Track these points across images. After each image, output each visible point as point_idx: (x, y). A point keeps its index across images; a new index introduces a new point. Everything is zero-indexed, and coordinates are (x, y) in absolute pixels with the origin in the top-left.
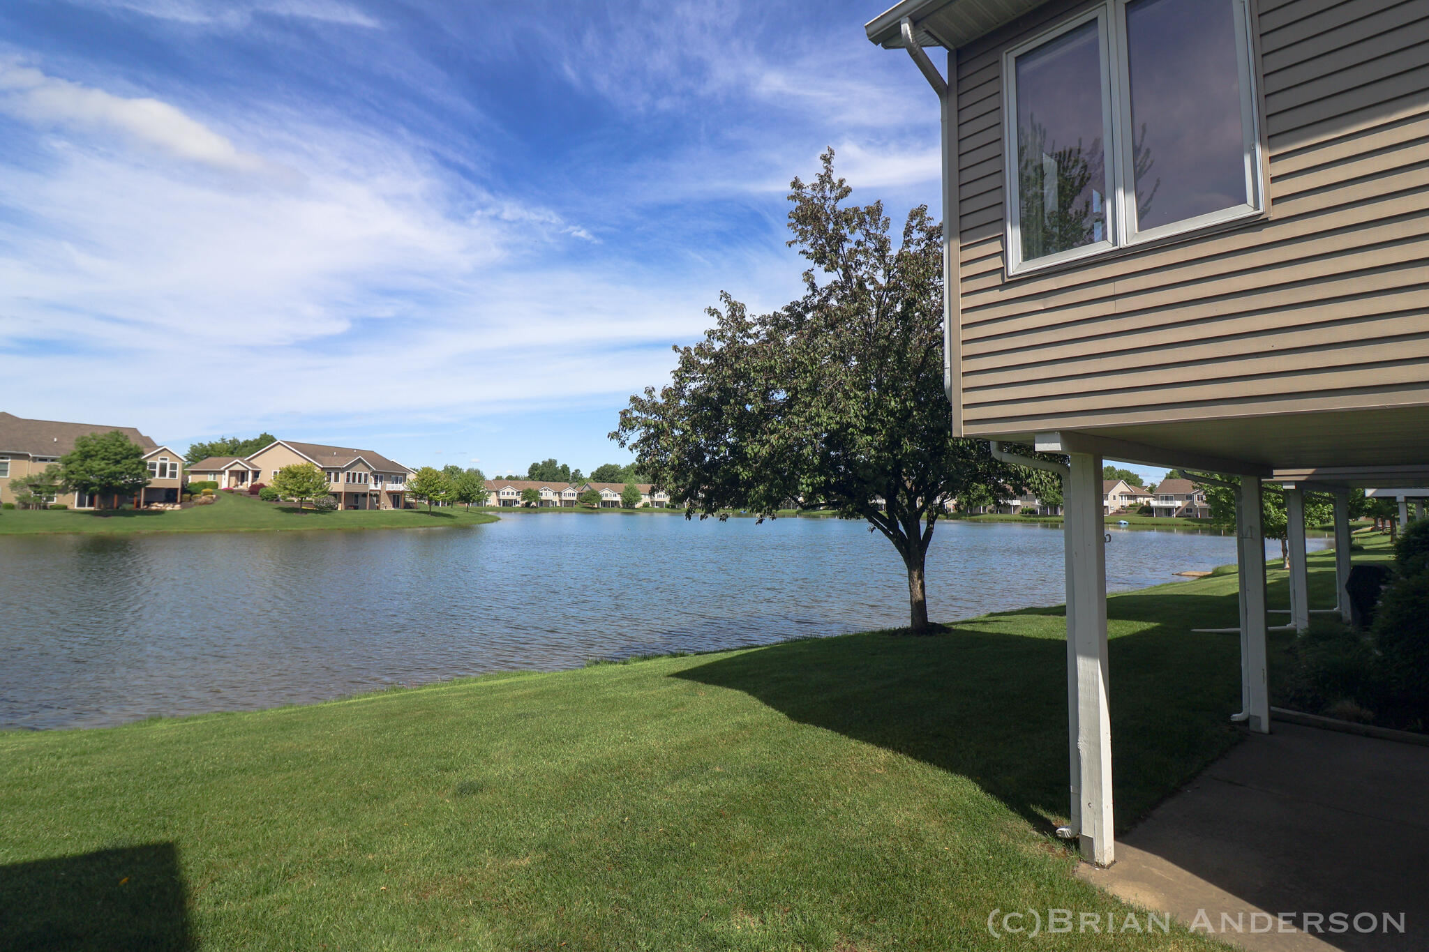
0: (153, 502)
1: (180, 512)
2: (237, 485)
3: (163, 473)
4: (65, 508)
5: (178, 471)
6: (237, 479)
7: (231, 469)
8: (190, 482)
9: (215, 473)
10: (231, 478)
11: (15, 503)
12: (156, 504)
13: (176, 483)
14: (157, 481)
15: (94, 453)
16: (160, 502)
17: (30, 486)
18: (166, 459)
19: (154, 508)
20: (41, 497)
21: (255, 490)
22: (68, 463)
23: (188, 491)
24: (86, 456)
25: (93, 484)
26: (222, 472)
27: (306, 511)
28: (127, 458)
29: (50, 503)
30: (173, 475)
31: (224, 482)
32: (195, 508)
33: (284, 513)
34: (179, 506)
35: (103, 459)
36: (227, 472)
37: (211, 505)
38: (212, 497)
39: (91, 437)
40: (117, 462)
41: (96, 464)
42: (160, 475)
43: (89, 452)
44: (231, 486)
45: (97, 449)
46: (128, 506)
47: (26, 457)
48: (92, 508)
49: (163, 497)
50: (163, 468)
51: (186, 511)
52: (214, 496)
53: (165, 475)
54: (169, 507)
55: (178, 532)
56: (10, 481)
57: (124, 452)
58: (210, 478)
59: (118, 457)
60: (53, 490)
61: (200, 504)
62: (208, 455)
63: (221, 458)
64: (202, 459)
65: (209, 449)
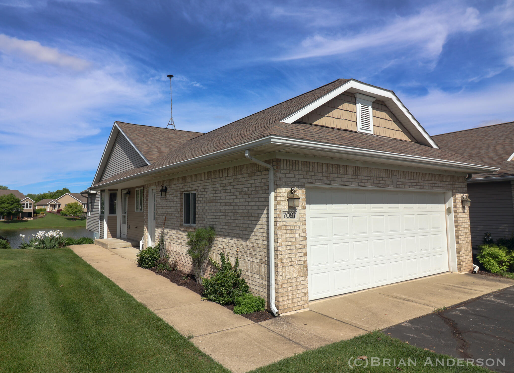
0: (24, 217)
1: (33, 221)
2: (53, 210)
3: (27, 207)
5: (32, 206)
6: (53, 207)
7: (50, 204)
8: (36, 209)
9: (45, 205)
10: (51, 207)
12: (25, 218)
13: (31, 210)
14: (25, 210)
15: (4, 202)
16: (26, 217)
18: (28, 202)
19: (24, 219)
21: (59, 211)
23: (36, 212)
24: (2, 203)
25: (5, 212)
26: (48, 205)
27: (75, 220)
28: (15, 203)
30: (30, 207)
31: (48, 209)
32: (38, 219)
33: (68, 220)
34: (32, 218)
35: (7, 204)
36: (49, 205)
37: (44, 218)
38: (44, 215)
39: (3, 196)
40: (12, 204)
41: (5, 206)
42: (26, 208)
44: (51, 210)
45: (5, 200)
46: (15, 219)
48: (4, 220)
49: (27, 215)
50: (27, 204)
51: (35, 220)
52: (44, 214)
53: (28, 207)
54: (29, 219)
55: (32, 228)
57: (14, 201)
58: (43, 207)
59: (12, 203)
61: (40, 218)
62: (43, 198)
63: (47, 200)
64: (41, 200)
65: (43, 196)
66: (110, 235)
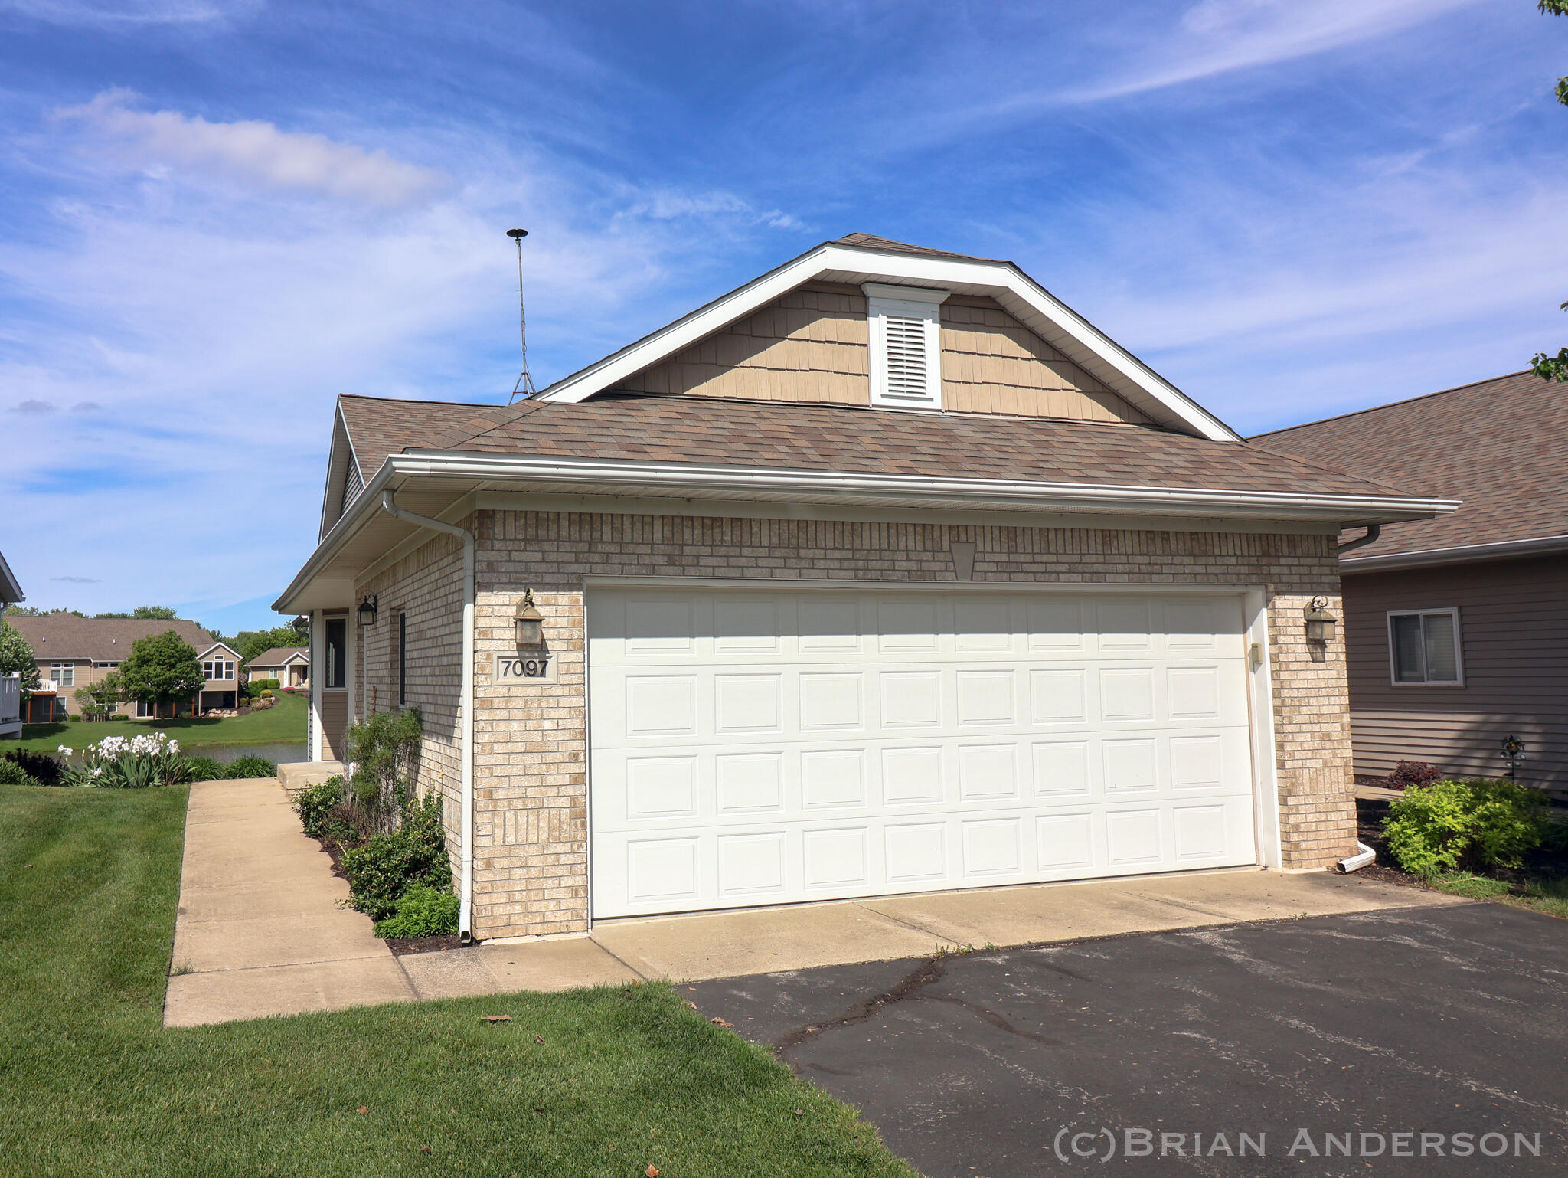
0: (211, 708)
1: (237, 721)
2: (299, 684)
3: (219, 675)
4: (126, 718)
5: (235, 671)
6: (299, 675)
7: (292, 663)
8: (249, 680)
9: (276, 668)
10: (293, 675)
11: (80, 714)
12: (213, 711)
13: (232, 685)
14: (213, 685)
15: (150, 658)
16: (217, 708)
17: (93, 695)
18: (221, 658)
19: (211, 715)
20: (103, 707)
22: (126, 670)
23: (245, 692)
24: (143, 661)
25: (151, 693)
26: (283, 668)
28: (180, 661)
29: (112, 713)
30: (229, 676)
31: (286, 680)
32: (252, 714)
34: (236, 712)
35: (159, 664)
36: (288, 666)
37: (269, 710)
38: (271, 701)
39: (146, 640)
40: (172, 666)
41: (152, 670)
42: (216, 677)
43: (144, 657)
44: (293, 686)
45: (151, 653)
46: (186, 714)
47: (87, 663)
48: (151, 718)
49: (222, 703)
50: (219, 666)
51: (243, 718)
52: (273, 699)
53: (221, 676)
54: (226, 714)
56: (75, 690)
57: (177, 655)
58: (270, 675)
59: (172, 660)
60: (114, 698)
61: (258, 709)
62: (272, 646)
63: (283, 650)
64: (264, 651)
65: (272, 637)
66: (330, 751)
